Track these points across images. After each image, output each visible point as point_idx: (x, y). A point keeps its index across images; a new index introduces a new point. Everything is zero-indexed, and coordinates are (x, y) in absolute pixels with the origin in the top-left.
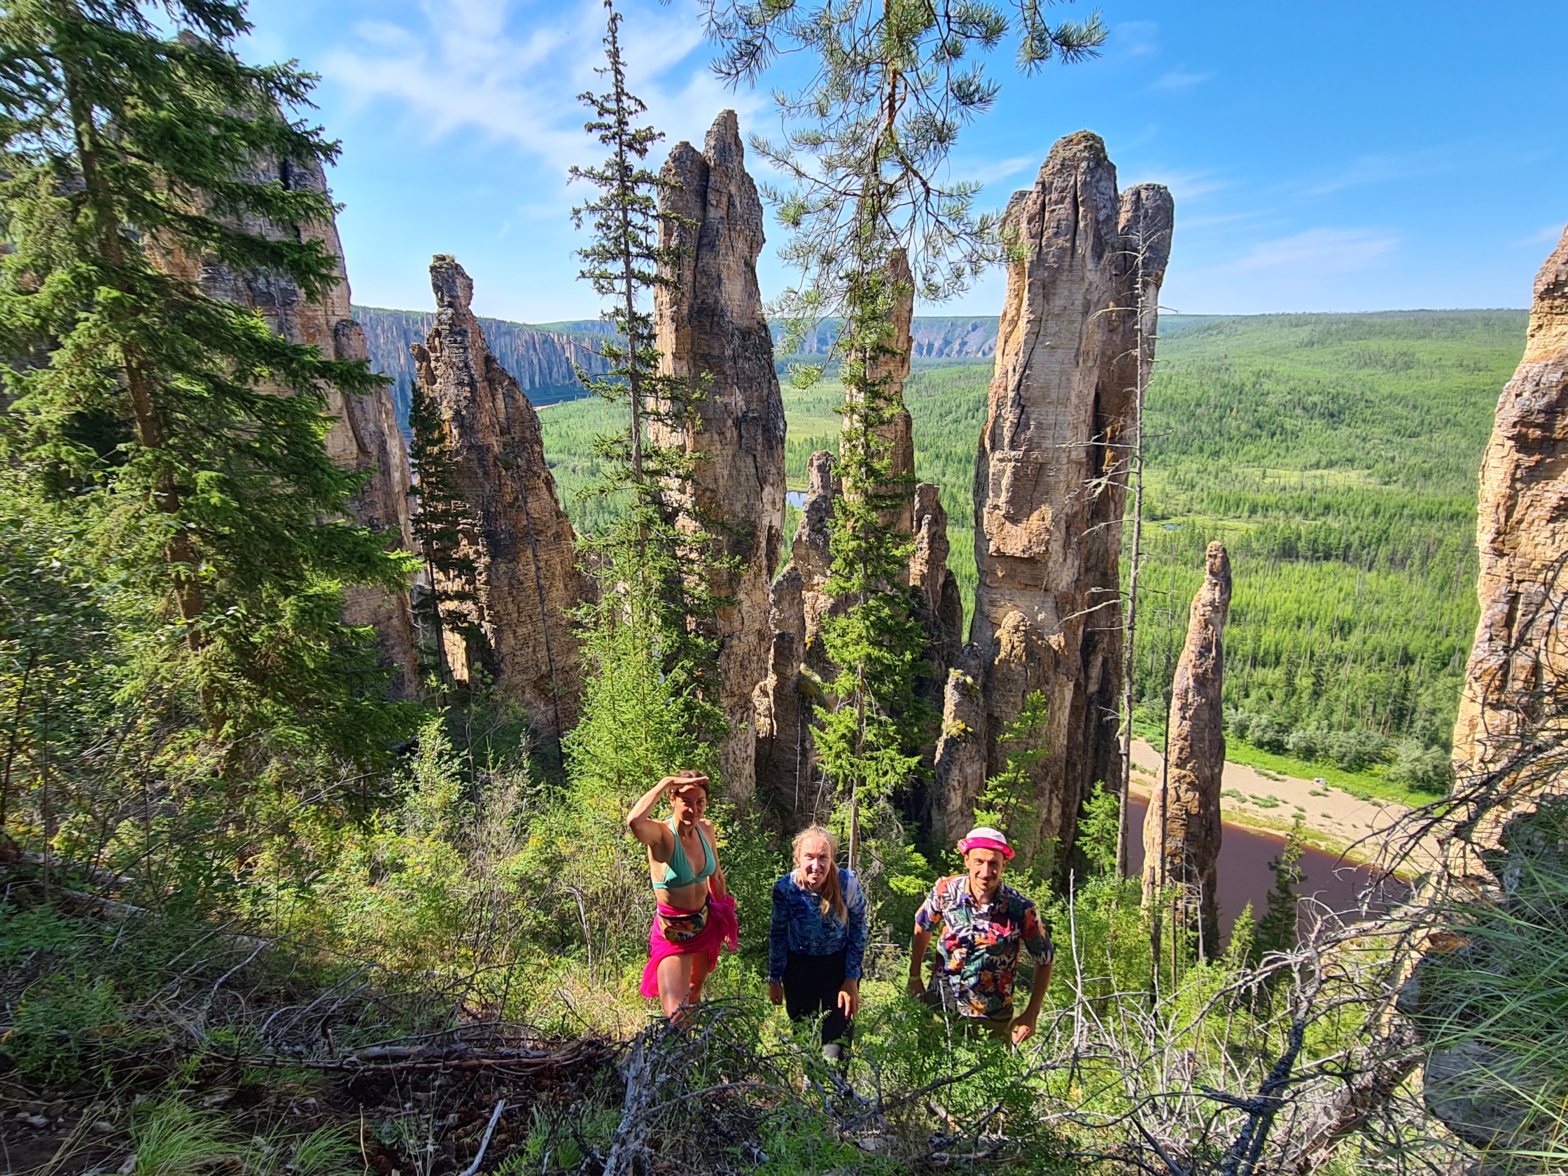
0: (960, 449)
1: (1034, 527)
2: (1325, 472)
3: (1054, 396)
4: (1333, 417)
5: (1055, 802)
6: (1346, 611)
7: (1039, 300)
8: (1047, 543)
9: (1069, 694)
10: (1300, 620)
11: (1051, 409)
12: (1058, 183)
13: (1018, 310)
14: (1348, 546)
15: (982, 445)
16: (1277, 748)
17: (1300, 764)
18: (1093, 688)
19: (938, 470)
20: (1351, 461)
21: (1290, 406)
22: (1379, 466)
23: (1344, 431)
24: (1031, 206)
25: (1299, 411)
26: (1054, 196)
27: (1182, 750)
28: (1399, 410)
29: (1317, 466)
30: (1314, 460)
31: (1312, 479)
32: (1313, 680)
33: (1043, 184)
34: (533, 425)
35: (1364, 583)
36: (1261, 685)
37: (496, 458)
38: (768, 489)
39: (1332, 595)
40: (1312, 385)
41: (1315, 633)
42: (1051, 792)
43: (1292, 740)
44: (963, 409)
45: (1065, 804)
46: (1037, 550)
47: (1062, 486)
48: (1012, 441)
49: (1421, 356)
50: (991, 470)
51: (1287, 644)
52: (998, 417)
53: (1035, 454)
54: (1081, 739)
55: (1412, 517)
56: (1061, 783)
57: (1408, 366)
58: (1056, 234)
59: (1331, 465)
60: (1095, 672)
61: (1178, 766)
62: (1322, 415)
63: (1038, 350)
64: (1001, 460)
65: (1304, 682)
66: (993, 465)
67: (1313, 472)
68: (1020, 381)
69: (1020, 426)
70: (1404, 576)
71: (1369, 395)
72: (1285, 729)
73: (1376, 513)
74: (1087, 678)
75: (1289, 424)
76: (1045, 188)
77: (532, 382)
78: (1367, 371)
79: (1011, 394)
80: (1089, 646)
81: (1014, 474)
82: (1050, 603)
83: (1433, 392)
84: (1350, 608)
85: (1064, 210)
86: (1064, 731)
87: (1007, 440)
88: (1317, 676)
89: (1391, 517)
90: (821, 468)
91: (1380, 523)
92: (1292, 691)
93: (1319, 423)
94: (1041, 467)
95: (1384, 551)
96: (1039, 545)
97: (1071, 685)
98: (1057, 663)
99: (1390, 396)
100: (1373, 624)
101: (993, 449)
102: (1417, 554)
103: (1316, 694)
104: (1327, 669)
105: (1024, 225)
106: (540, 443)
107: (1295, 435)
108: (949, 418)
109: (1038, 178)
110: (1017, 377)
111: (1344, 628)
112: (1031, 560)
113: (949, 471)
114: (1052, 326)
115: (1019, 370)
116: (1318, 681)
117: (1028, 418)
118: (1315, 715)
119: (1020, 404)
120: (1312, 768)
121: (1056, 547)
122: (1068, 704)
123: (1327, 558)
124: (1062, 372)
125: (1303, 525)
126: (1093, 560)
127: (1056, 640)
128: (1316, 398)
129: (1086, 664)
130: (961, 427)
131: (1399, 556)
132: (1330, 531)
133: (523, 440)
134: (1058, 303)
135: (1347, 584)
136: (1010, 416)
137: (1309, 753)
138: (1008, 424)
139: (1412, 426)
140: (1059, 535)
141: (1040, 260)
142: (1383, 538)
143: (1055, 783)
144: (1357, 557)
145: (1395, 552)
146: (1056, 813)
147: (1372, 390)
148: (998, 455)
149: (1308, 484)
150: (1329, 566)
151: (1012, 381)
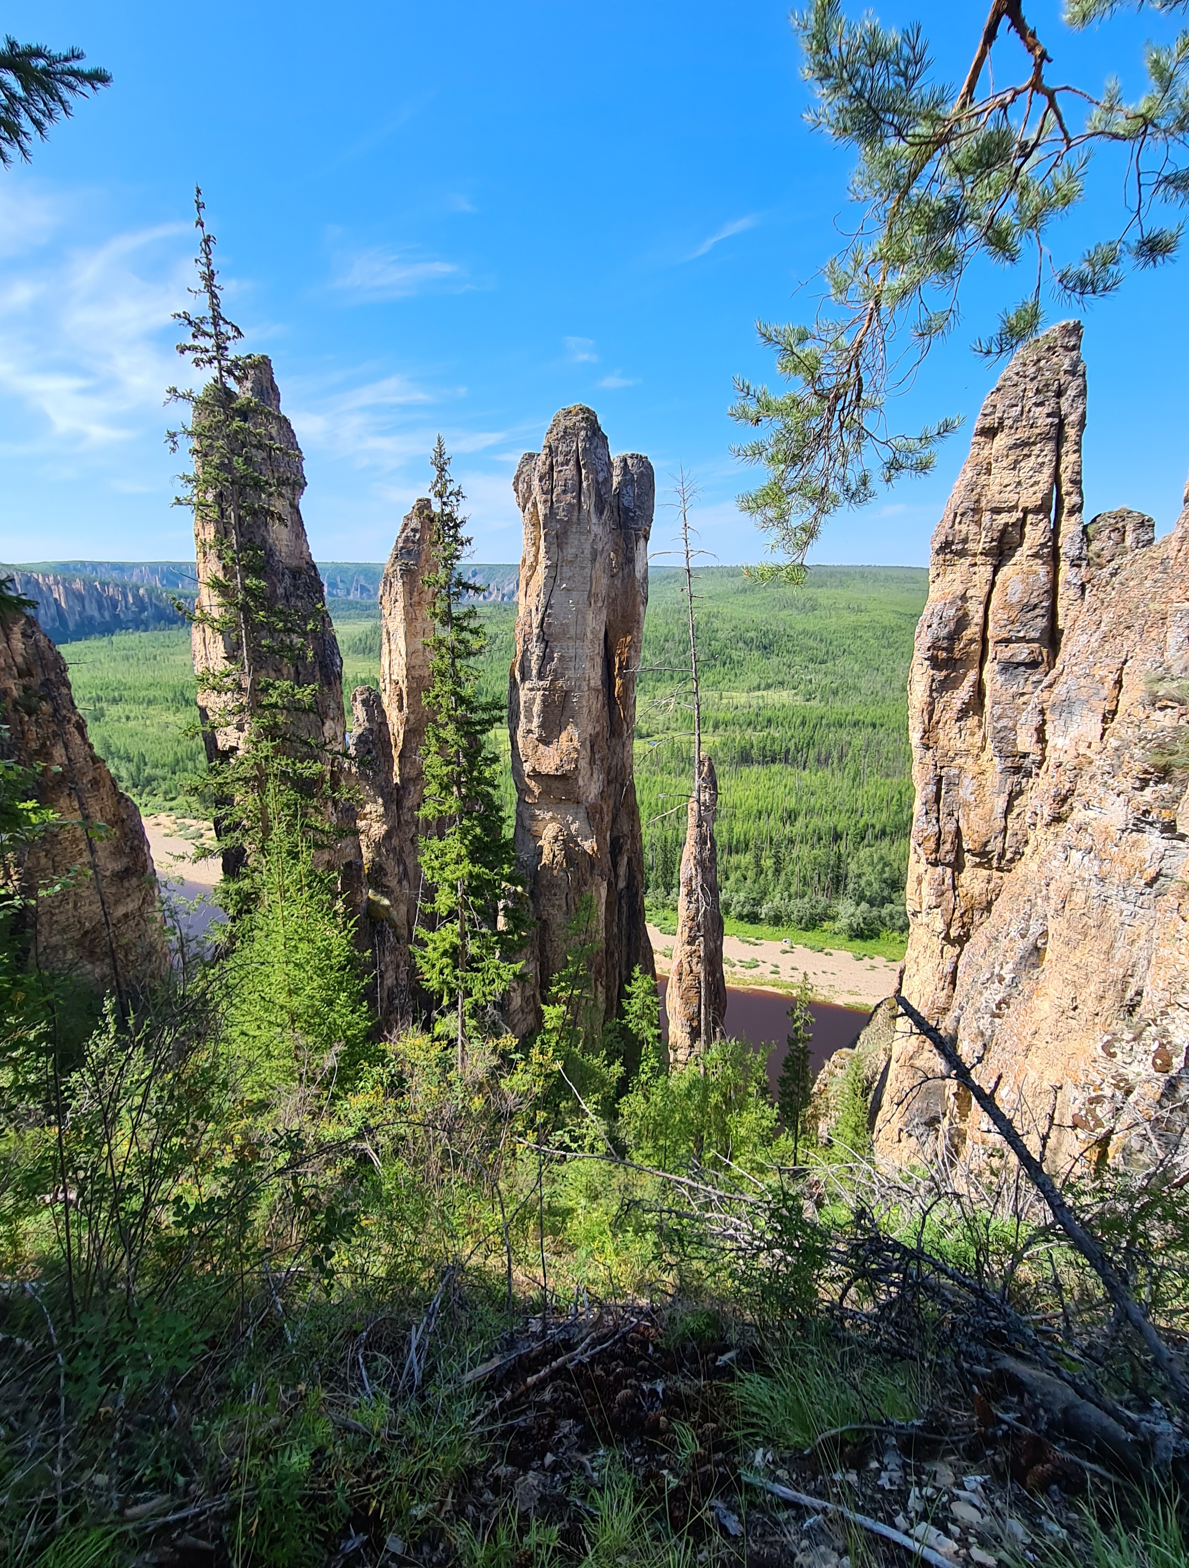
1: (564, 747)
2: (765, 693)
3: (572, 632)
4: (766, 648)
5: (600, 988)
6: (791, 803)
7: (554, 548)
8: (577, 760)
9: (604, 892)
10: (760, 813)
11: (571, 643)
12: (562, 448)
13: (536, 556)
14: (788, 751)
15: (513, 676)
16: (753, 918)
17: (772, 929)
18: (622, 884)
20: (782, 683)
21: (734, 640)
22: (802, 687)
23: (775, 660)
24: (541, 465)
25: (741, 645)
26: (560, 459)
27: (691, 929)
28: (811, 643)
29: (758, 688)
30: (755, 684)
31: (756, 698)
32: (773, 860)
33: (550, 447)
34: (59, 666)
35: (800, 779)
36: (737, 868)
37: (15, 703)
38: (329, 724)
39: (780, 791)
40: (749, 624)
41: (772, 822)
42: (596, 980)
43: (764, 910)
45: (608, 989)
46: (567, 767)
47: (585, 710)
48: (539, 672)
49: (823, 601)
50: (522, 699)
51: (754, 833)
52: (526, 651)
53: (560, 682)
54: (616, 930)
55: (828, 725)
56: (604, 971)
57: (814, 609)
58: (565, 492)
59: (768, 687)
60: (622, 870)
61: (689, 943)
62: (758, 647)
63: (556, 592)
64: (531, 690)
65: (768, 863)
66: (523, 695)
67: (756, 693)
68: (543, 619)
69: (545, 659)
70: (828, 772)
71: (789, 631)
72: (758, 903)
73: (803, 723)
74: (617, 876)
75: (735, 655)
76: (552, 451)
78: (785, 612)
79: (536, 631)
80: (616, 848)
81: (543, 701)
82: (582, 814)
83: (832, 629)
84: (794, 800)
85: (569, 471)
86: (602, 925)
87: (534, 672)
88: (776, 856)
89: (815, 727)
90: (365, 702)
91: (807, 731)
92: (760, 872)
93: (756, 654)
94: (566, 694)
95: (812, 754)
96: (569, 763)
97: (605, 884)
98: (593, 866)
99: (803, 632)
100: (810, 811)
101: (523, 680)
102: (835, 754)
103: (777, 871)
104: (783, 850)
105: (536, 483)
106: (68, 685)
107: (740, 663)
109: (544, 442)
110: (540, 616)
111: (791, 816)
112: (564, 777)
114: (567, 571)
115: (541, 609)
116: (778, 862)
117: (552, 652)
118: (779, 888)
119: (545, 639)
120: (781, 931)
121: (583, 764)
122: (603, 900)
123: (773, 761)
124: (577, 610)
125: (755, 736)
126: (613, 774)
127: (589, 845)
128: (752, 634)
129: (615, 865)
131: (823, 757)
132: (774, 739)
133: (46, 683)
134: (570, 551)
135: (790, 781)
136: (536, 650)
137: (777, 920)
138: (535, 657)
139: (821, 656)
140: (586, 753)
141: (551, 515)
142: (811, 743)
143: (599, 972)
144: (795, 759)
145: (819, 754)
146: (601, 998)
147: (791, 628)
148: (528, 685)
149: (754, 703)
150: (776, 768)
151: (536, 620)
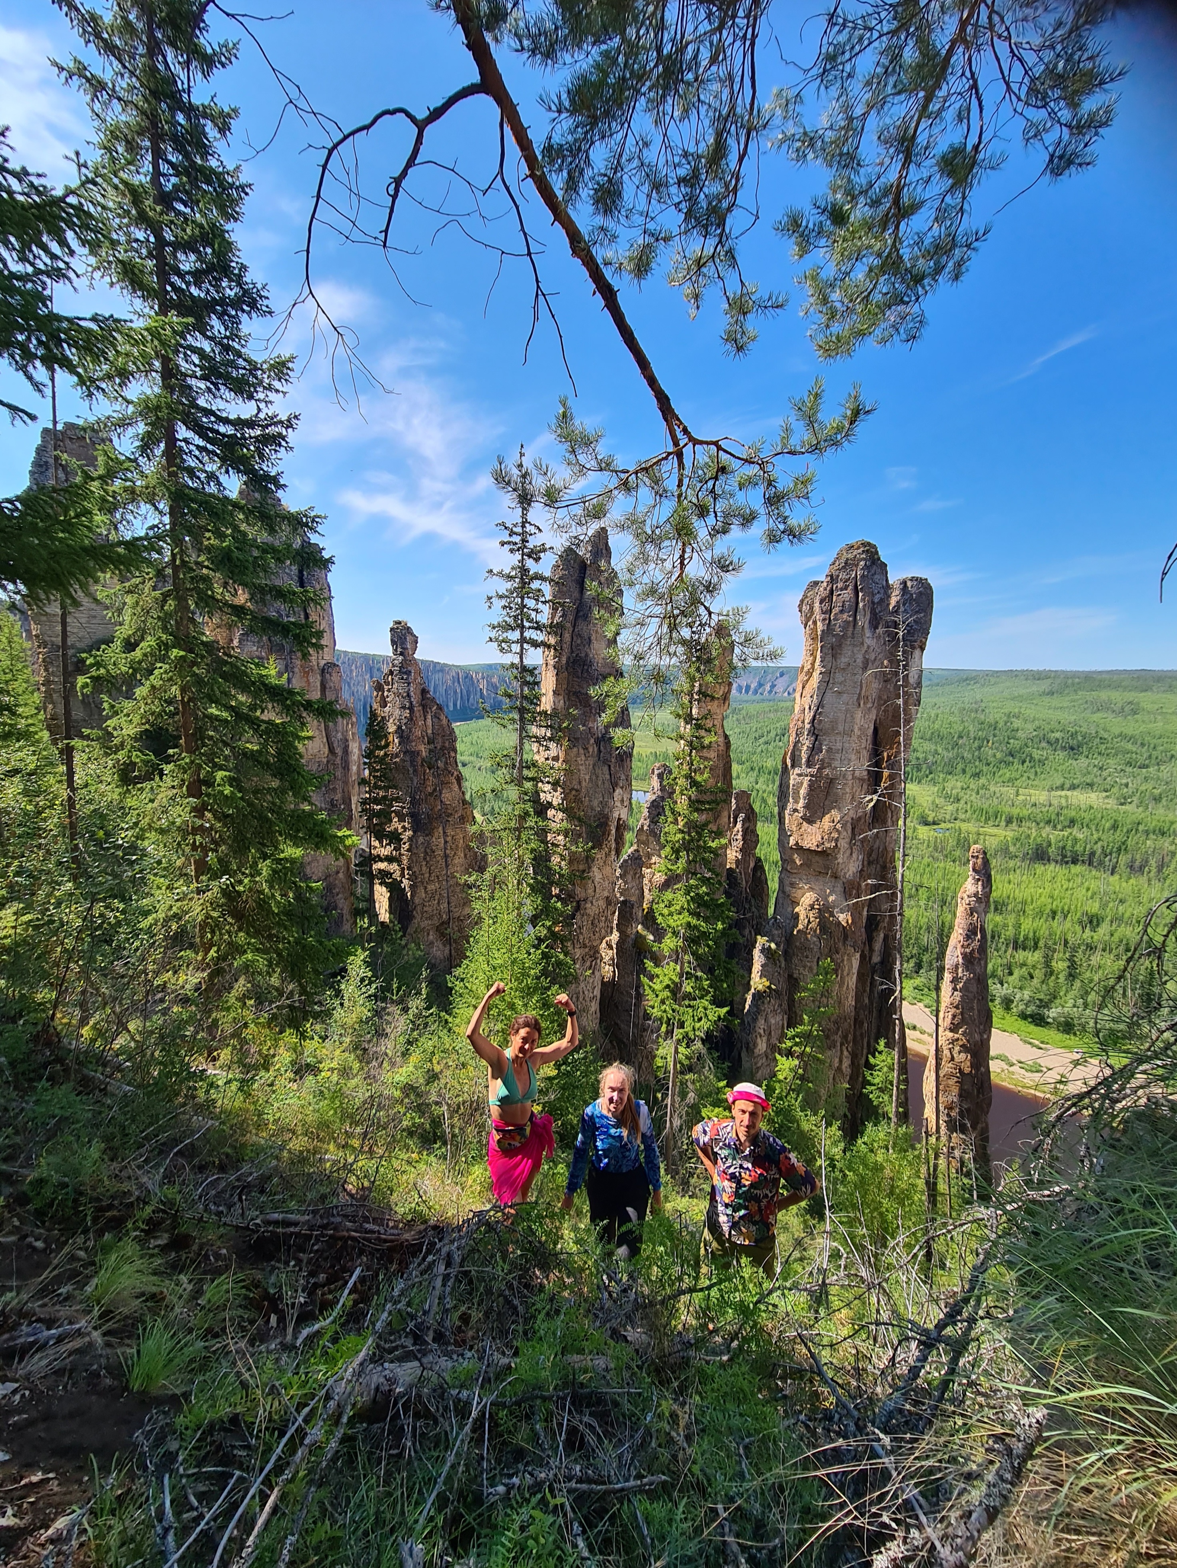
0: (770, 764)
1: (826, 827)
2: (1069, 793)
3: (841, 728)
4: (1074, 750)
5: (845, 1053)
6: (1094, 907)
7: (829, 658)
8: (837, 840)
9: (856, 963)
10: (1054, 913)
11: (839, 738)
12: (843, 576)
13: (813, 664)
14: (1093, 854)
15: (784, 763)
16: (1039, 1020)
17: (1060, 1036)
18: (876, 959)
19: (752, 779)
20: (1091, 785)
21: (1036, 740)
22: (1114, 790)
23: (1083, 762)
24: (822, 591)
25: (1043, 744)
26: (840, 585)
27: (954, 1016)
28: (1129, 746)
29: (1062, 787)
30: (1058, 783)
31: (1057, 798)
32: (1067, 964)
33: (831, 576)
34: (451, 738)
35: (1108, 884)
36: (1022, 965)
37: (423, 760)
39: (1080, 893)
40: (1054, 724)
41: (1068, 924)
42: (842, 1044)
43: (1052, 1013)
44: (773, 734)
45: (854, 1056)
46: (827, 845)
47: (848, 797)
48: (808, 761)
49: (1145, 705)
50: (792, 782)
51: (1044, 932)
52: (797, 743)
53: (826, 771)
54: (867, 1001)
55: (1147, 833)
56: (850, 1037)
57: (1135, 712)
58: (842, 612)
59: (1073, 787)
60: (878, 945)
61: (951, 1030)
62: (1063, 748)
63: (829, 694)
64: (799, 775)
65: (1060, 965)
66: (793, 779)
67: (1058, 793)
68: (814, 716)
69: (814, 750)
70: (1143, 880)
71: (1102, 734)
72: (1046, 1005)
73: (1115, 827)
74: (871, 950)
75: (1036, 754)
76: (833, 579)
77: (455, 705)
78: (1099, 715)
79: (807, 726)
80: (872, 924)
81: (809, 786)
82: (839, 888)
83: (1158, 733)
84: (1097, 905)
85: (848, 594)
86: (852, 994)
87: (803, 760)
88: (1071, 960)
89: (1129, 831)
90: (660, 776)
91: (1119, 836)
92: (1050, 972)
93: (1061, 755)
94: (831, 782)
95: (1124, 859)
96: (830, 841)
97: (858, 955)
98: (846, 938)
99: (1120, 735)
100: (1118, 919)
101: (793, 766)
102: (1153, 862)
103: (1072, 976)
104: (1080, 955)
105: (817, 605)
106: (455, 751)
107: (1041, 763)
108: (762, 740)
109: (827, 572)
110: (812, 713)
111: (1093, 921)
112: (824, 853)
113: (761, 780)
114: (839, 677)
115: (814, 708)
116: (1073, 965)
117: (820, 744)
118: (1071, 994)
119: (815, 733)
120: (1072, 1040)
121: (843, 844)
122: (855, 970)
123: (1075, 862)
124: (847, 710)
125: (1052, 835)
126: (874, 856)
127: (844, 918)
128: (1058, 735)
129: (870, 939)
130: (771, 748)
131: (1137, 864)
132: (1076, 840)
133: (443, 748)
134: (843, 660)
135: (1094, 885)
136: (806, 743)
137: (1067, 1027)
138: (805, 748)
139: (1141, 760)
140: (846, 834)
141: (829, 629)
142: (1122, 848)
143: (845, 1037)
144: (1101, 863)
145: (1133, 861)
146: (846, 1063)
147: (1105, 730)
148: (797, 771)
149: (1055, 802)
150: (1077, 869)
151: (808, 717)
